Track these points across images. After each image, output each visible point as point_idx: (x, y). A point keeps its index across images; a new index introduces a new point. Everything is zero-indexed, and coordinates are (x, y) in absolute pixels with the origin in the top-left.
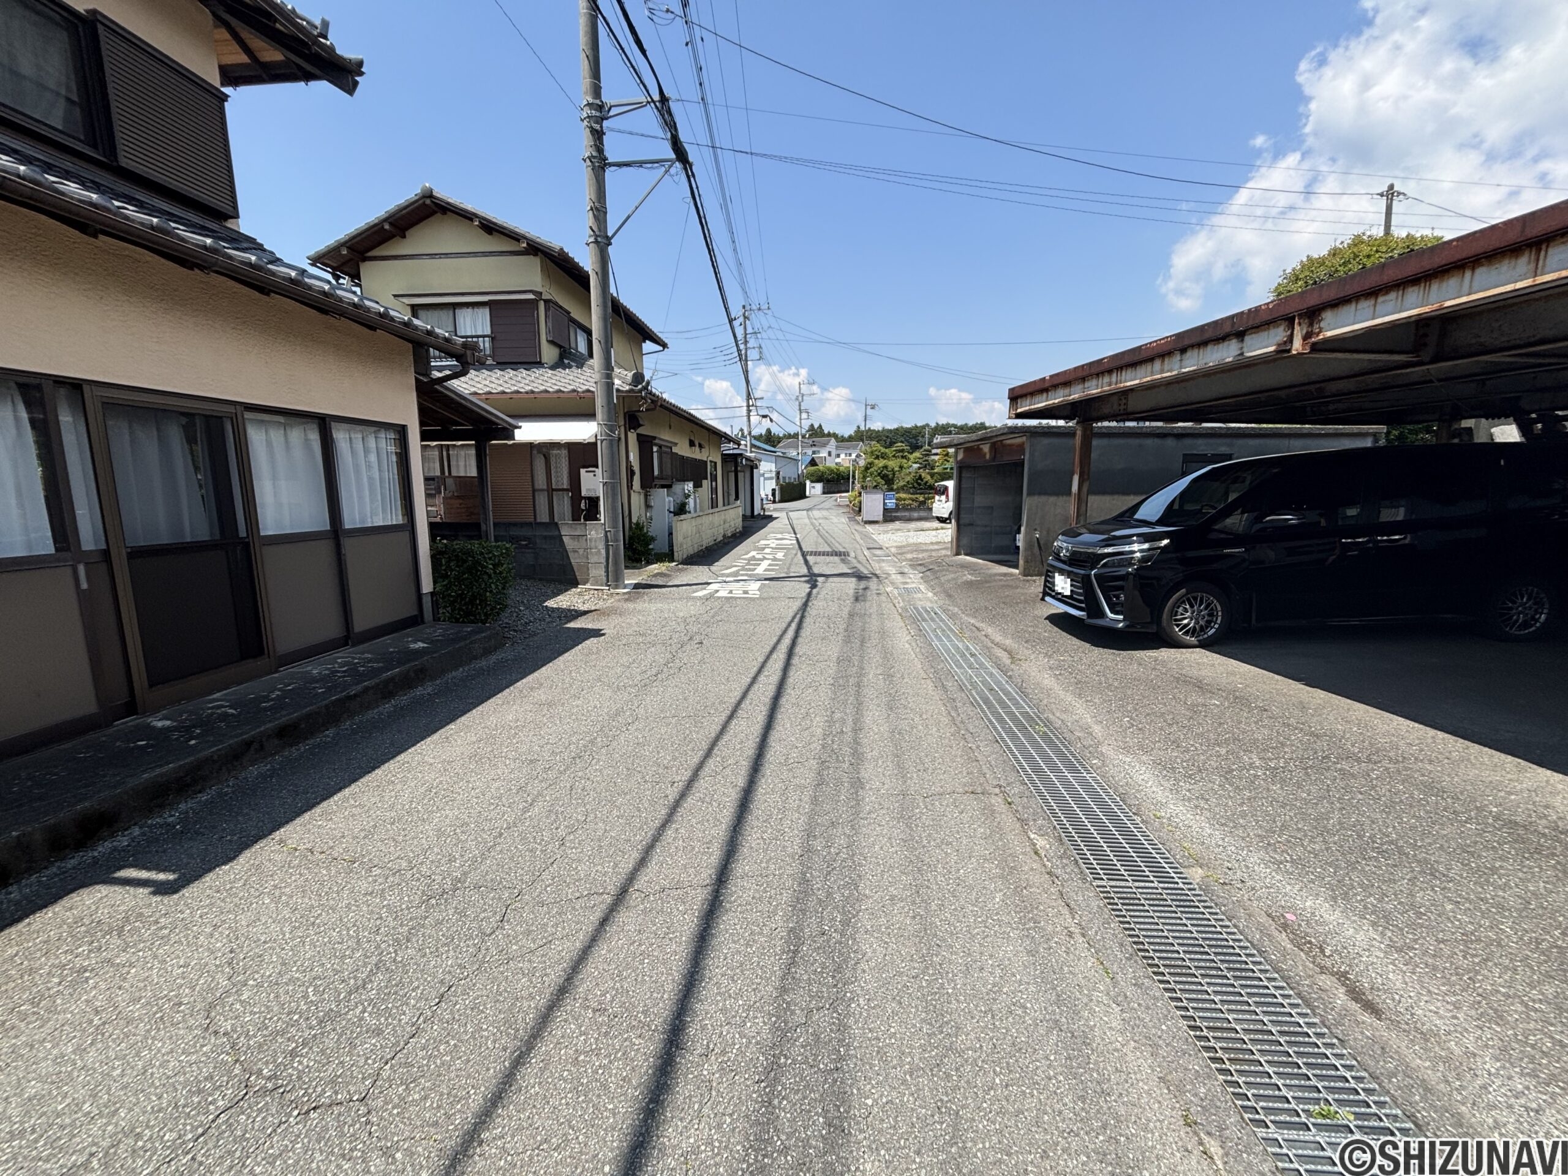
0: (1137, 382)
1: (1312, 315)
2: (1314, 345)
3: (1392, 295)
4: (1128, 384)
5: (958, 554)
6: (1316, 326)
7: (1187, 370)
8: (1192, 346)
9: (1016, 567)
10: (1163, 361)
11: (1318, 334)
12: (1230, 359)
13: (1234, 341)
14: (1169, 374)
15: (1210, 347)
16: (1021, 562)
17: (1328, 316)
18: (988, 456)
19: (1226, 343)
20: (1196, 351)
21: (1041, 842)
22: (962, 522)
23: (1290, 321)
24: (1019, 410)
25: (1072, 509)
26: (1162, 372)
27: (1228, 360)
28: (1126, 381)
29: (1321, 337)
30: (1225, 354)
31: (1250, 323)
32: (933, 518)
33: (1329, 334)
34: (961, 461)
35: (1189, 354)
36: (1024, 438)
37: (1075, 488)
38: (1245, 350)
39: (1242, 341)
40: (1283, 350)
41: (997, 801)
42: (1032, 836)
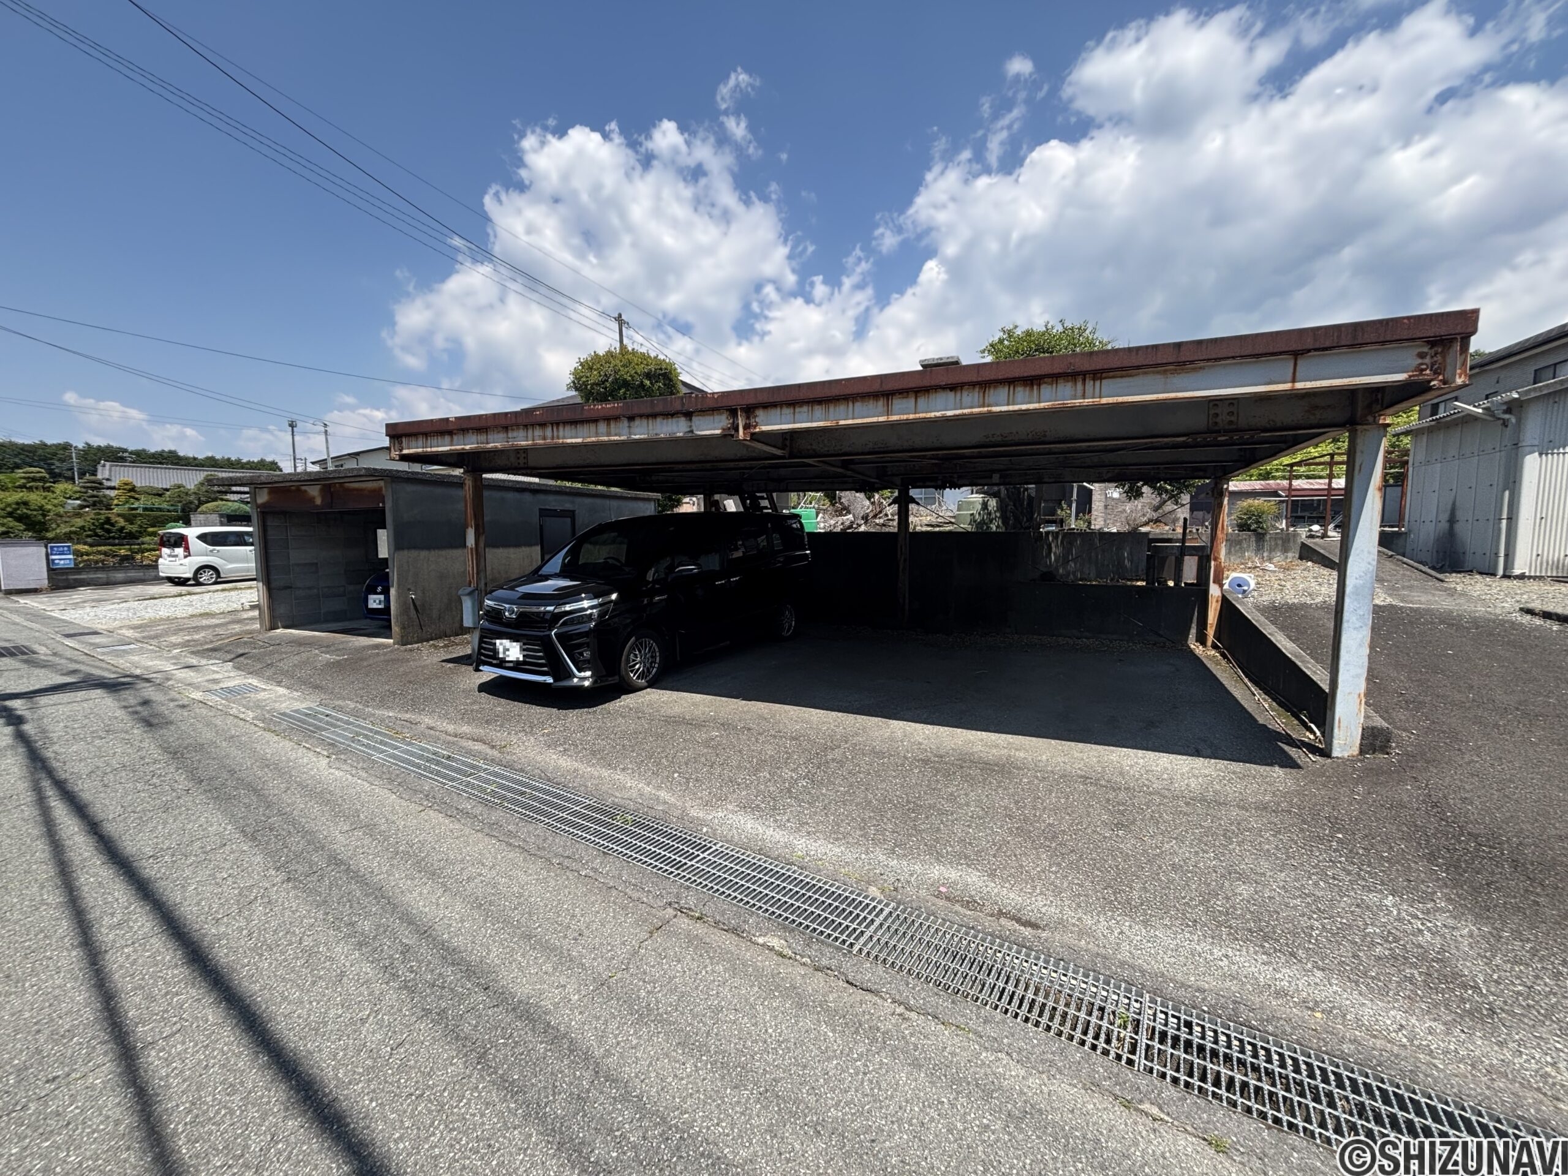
0: (579, 440)
1: (749, 410)
2: (753, 434)
3: (805, 409)
4: (569, 441)
5: (273, 627)
6: (752, 420)
7: (637, 437)
8: (641, 416)
9: (390, 637)
10: (609, 425)
11: (755, 427)
12: (681, 434)
13: (683, 419)
14: (616, 438)
15: (659, 420)
16: (395, 628)
17: (761, 414)
18: (318, 501)
19: (674, 420)
20: (645, 421)
21: (775, 942)
22: (273, 585)
23: (733, 412)
24: (405, 452)
25: (470, 566)
26: (609, 434)
27: (678, 435)
28: (564, 438)
29: (757, 430)
30: (675, 429)
31: (699, 407)
32: (163, 578)
33: (764, 428)
34: (264, 505)
35: (637, 422)
36: (382, 483)
37: (471, 540)
38: (694, 428)
39: (691, 420)
40: (728, 435)
41: (684, 923)
42: (761, 940)
